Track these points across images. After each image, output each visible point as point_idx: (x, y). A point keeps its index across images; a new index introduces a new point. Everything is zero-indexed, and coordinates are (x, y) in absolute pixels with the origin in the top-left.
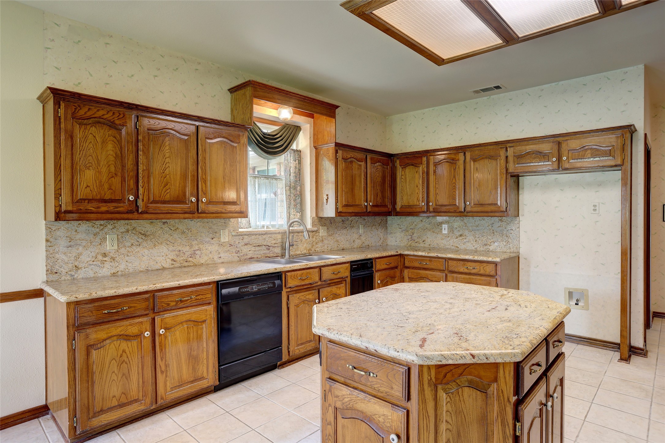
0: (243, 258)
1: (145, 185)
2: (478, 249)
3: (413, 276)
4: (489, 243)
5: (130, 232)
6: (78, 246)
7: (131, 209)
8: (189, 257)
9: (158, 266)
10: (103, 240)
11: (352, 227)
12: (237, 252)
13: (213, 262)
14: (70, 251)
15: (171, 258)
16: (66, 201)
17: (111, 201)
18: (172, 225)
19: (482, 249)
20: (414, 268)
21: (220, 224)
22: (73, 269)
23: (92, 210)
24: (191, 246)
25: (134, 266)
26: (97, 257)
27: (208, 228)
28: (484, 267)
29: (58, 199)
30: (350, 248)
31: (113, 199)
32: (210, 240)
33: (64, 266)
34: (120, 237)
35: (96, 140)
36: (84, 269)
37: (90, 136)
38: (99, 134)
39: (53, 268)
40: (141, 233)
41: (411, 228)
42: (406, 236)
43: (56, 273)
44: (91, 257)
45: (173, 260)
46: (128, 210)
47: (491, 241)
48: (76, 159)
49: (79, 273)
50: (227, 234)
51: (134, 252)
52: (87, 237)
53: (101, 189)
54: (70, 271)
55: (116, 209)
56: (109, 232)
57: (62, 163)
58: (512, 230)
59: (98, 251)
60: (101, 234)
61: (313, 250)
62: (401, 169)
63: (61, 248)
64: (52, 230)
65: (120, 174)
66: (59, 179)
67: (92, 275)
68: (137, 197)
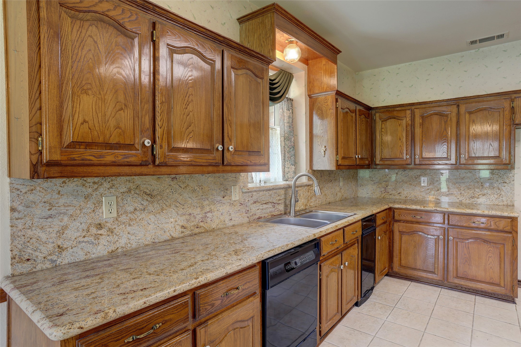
0: (252, 218)
1: (164, 125)
2: (464, 201)
3: (404, 230)
4: (477, 196)
5: (133, 192)
6: (62, 215)
7: (146, 159)
8: (200, 221)
9: (166, 237)
10: (97, 205)
11: (336, 180)
12: (247, 211)
13: (224, 226)
14: (49, 224)
15: (181, 224)
16: (50, 144)
17: (119, 146)
18: (182, 182)
19: (468, 201)
20: (407, 222)
21: (231, 179)
22: (54, 252)
23: (91, 160)
24: (202, 207)
25: (137, 238)
26: (90, 230)
27: (219, 184)
28: (495, 223)
29: (36, 141)
30: (334, 201)
31: (122, 143)
32: (222, 198)
33: (40, 248)
34: (120, 199)
35: (98, 48)
36: (71, 250)
37: (90, 40)
38: (102, 39)
39: (23, 253)
40: (146, 193)
41: (384, 180)
42: (378, 189)
43: (28, 260)
44: (81, 230)
45: (183, 226)
46: (142, 161)
47: (479, 194)
48: (67, 75)
49: (64, 256)
50: (237, 190)
51: (137, 219)
52: (75, 202)
53: (104, 126)
54: (50, 255)
55: (126, 160)
56: (106, 192)
57: (43, 79)
58: (506, 183)
59: (90, 221)
60: (95, 196)
61: (308, 205)
62: (381, 122)
63: (36, 220)
64: (21, 192)
65: (131, 105)
66: (37, 106)
67: (82, 258)
68: (154, 142)
